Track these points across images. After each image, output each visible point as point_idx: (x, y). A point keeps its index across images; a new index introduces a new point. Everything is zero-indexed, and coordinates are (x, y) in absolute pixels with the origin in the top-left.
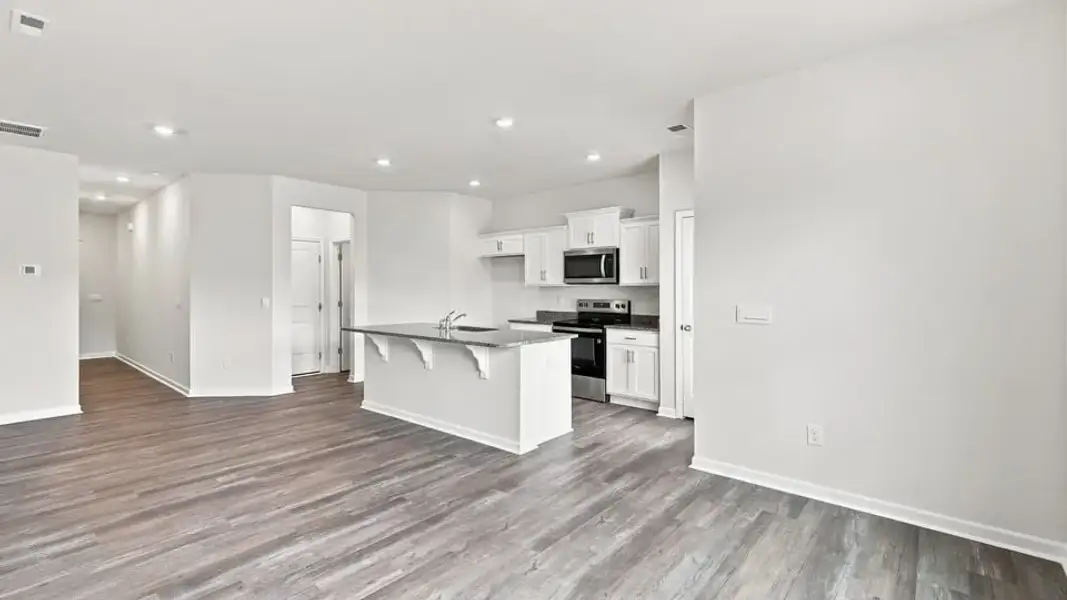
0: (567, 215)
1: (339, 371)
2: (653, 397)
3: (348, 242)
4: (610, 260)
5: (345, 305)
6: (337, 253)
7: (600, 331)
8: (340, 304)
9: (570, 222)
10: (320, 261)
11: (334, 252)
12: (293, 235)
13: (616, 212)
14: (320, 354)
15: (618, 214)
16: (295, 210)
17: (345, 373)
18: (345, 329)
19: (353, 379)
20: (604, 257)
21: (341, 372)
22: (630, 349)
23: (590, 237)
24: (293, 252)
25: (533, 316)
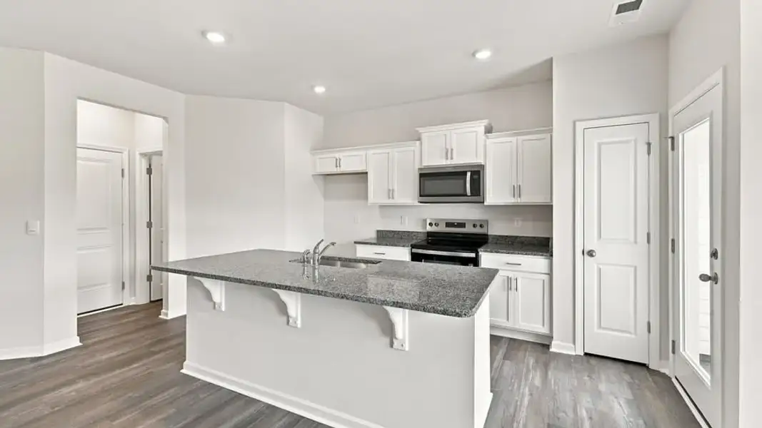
0: (421, 130)
1: (148, 301)
2: (544, 330)
3: (160, 154)
4: (476, 177)
5: (155, 227)
6: (145, 166)
7: (473, 255)
8: (149, 225)
9: (424, 137)
10: (123, 176)
11: (141, 166)
12: (79, 141)
13: (480, 127)
14: (123, 284)
15: (482, 129)
16: (82, 106)
17: (157, 304)
18: (155, 268)
19: (166, 314)
20: (469, 174)
21: (151, 302)
22: (511, 275)
23: (448, 153)
24: (78, 162)
25: (372, 235)
